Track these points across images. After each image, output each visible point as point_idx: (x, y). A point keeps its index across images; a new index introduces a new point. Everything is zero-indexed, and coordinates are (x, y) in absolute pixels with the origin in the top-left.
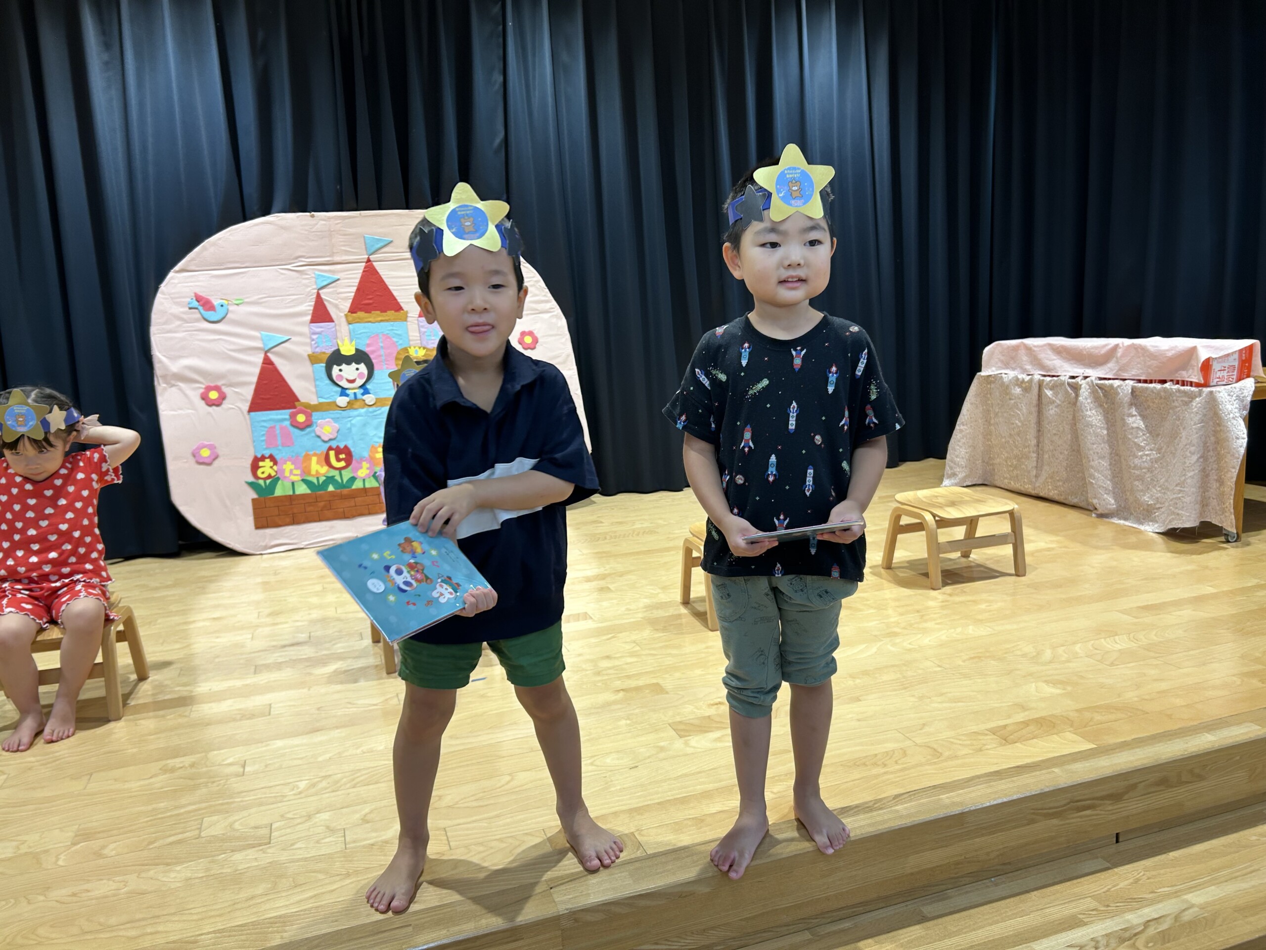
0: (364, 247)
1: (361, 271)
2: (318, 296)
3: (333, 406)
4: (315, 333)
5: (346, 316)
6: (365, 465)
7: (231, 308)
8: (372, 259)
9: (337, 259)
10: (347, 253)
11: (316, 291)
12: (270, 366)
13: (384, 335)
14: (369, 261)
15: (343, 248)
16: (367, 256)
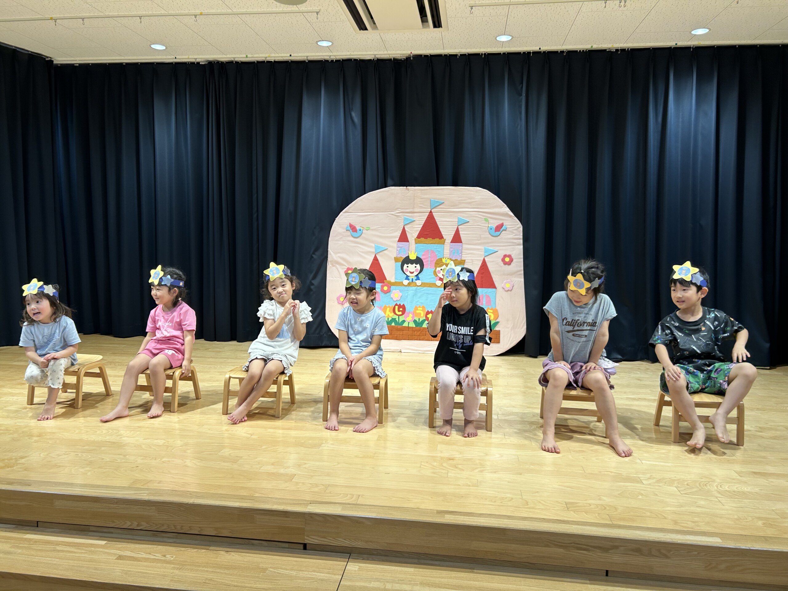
0: (429, 205)
1: (426, 217)
2: (404, 228)
3: (401, 284)
4: (398, 247)
5: (415, 239)
6: (411, 315)
7: (364, 231)
9: (416, 210)
10: (421, 207)
11: (403, 226)
12: (376, 262)
13: (431, 251)
14: (431, 212)
15: (419, 205)
16: (430, 210)
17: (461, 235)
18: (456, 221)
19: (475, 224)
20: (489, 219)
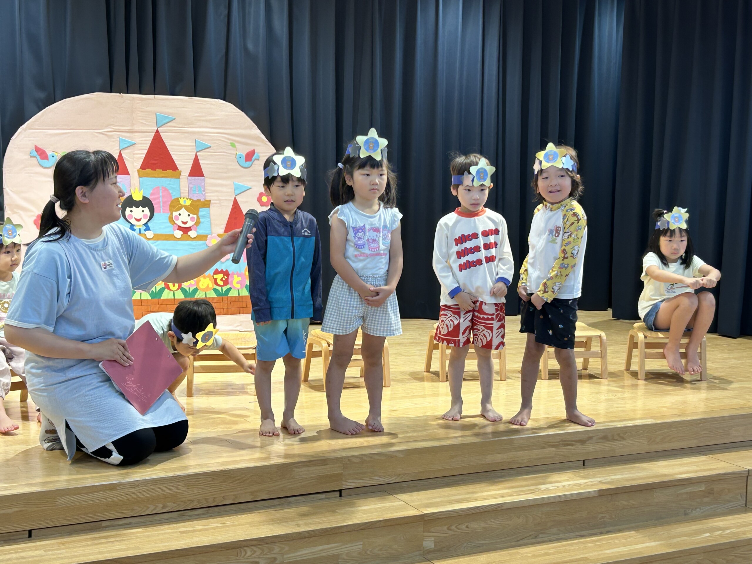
0: (155, 121)
1: (152, 139)
2: (120, 154)
5: (138, 171)
8: (159, 131)
9: (136, 128)
10: (143, 125)
11: (118, 152)
13: (163, 187)
15: (141, 121)
16: (156, 129)
17: (202, 166)
18: (193, 146)
19: (220, 151)
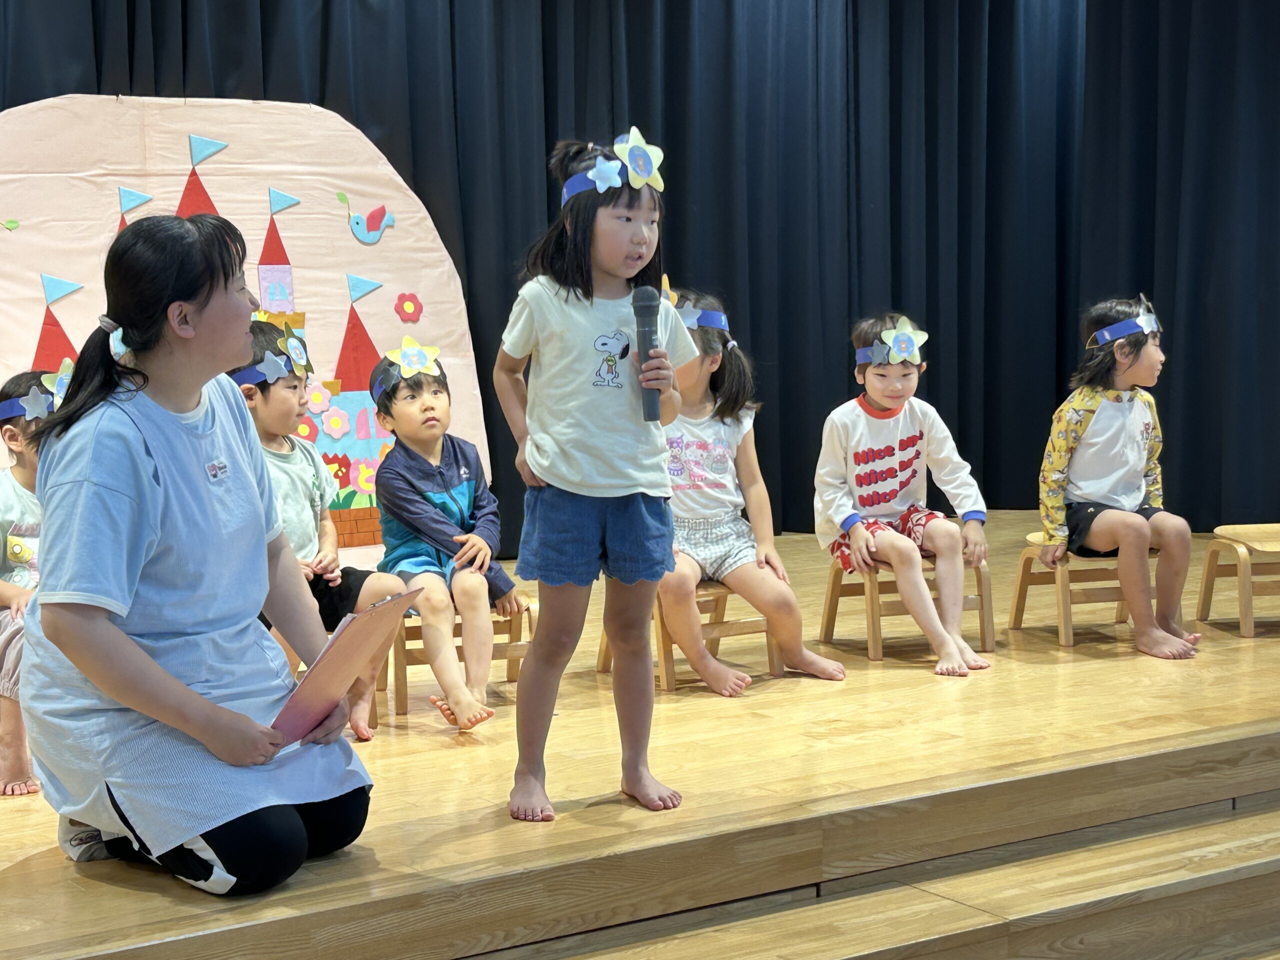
0: (189, 152)
1: (183, 189)
8: (197, 172)
9: (151, 167)
11: (120, 216)
12: (54, 328)
14: (194, 173)
15: (159, 152)
16: (191, 167)
17: (284, 242)
18: (264, 202)
19: (318, 210)
20: (348, 196)
